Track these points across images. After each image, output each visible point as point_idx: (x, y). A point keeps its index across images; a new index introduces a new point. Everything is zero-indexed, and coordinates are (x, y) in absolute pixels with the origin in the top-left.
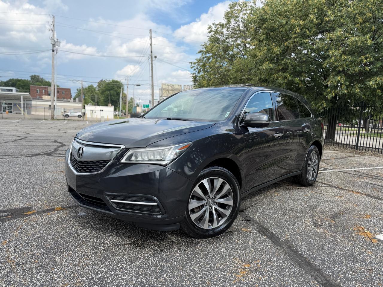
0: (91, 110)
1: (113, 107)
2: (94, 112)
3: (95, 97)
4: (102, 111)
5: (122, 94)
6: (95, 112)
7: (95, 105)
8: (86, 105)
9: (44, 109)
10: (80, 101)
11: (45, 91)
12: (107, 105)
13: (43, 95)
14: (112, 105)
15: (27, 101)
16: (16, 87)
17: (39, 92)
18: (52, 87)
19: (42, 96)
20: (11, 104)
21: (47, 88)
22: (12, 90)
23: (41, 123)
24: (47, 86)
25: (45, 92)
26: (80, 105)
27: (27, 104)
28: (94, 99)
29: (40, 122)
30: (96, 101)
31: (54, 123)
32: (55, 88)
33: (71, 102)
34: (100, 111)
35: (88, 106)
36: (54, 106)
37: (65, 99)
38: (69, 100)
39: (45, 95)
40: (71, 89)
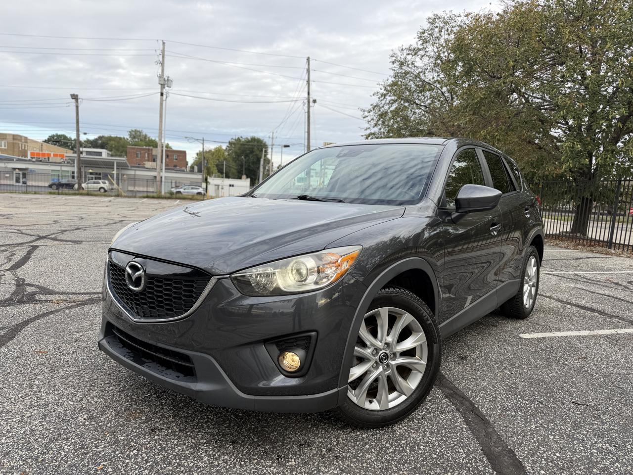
0: (216, 185)
1: (249, 180)
2: (220, 187)
3: (223, 165)
4: (233, 186)
5: (264, 159)
6: (222, 189)
7: (223, 177)
8: (208, 177)
9: (146, 182)
10: (200, 171)
11: (148, 154)
12: (240, 178)
13: (145, 161)
14: (247, 177)
15: (123, 170)
16: (106, 149)
17: (139, 156)
18: (159, 149)
19: (144, 162)
20: (100, 174)
21: (152, 150)
22: (100, 154)
23: (142, 203)
24: (151, 147)
25: (148, 157)
26: (199, 177)
27: (122, 174)
28: (221, 167)
29: (140, 202)
30: (224, 171)
31: (160, 203)
32: (162, 151)
33: (187, 173)
34: (228, 187)
35: (213, 178)
36: (161, 177)
37: (178, 168)
38: (183, 168)
39: (149, 161)
40: (187, 152)
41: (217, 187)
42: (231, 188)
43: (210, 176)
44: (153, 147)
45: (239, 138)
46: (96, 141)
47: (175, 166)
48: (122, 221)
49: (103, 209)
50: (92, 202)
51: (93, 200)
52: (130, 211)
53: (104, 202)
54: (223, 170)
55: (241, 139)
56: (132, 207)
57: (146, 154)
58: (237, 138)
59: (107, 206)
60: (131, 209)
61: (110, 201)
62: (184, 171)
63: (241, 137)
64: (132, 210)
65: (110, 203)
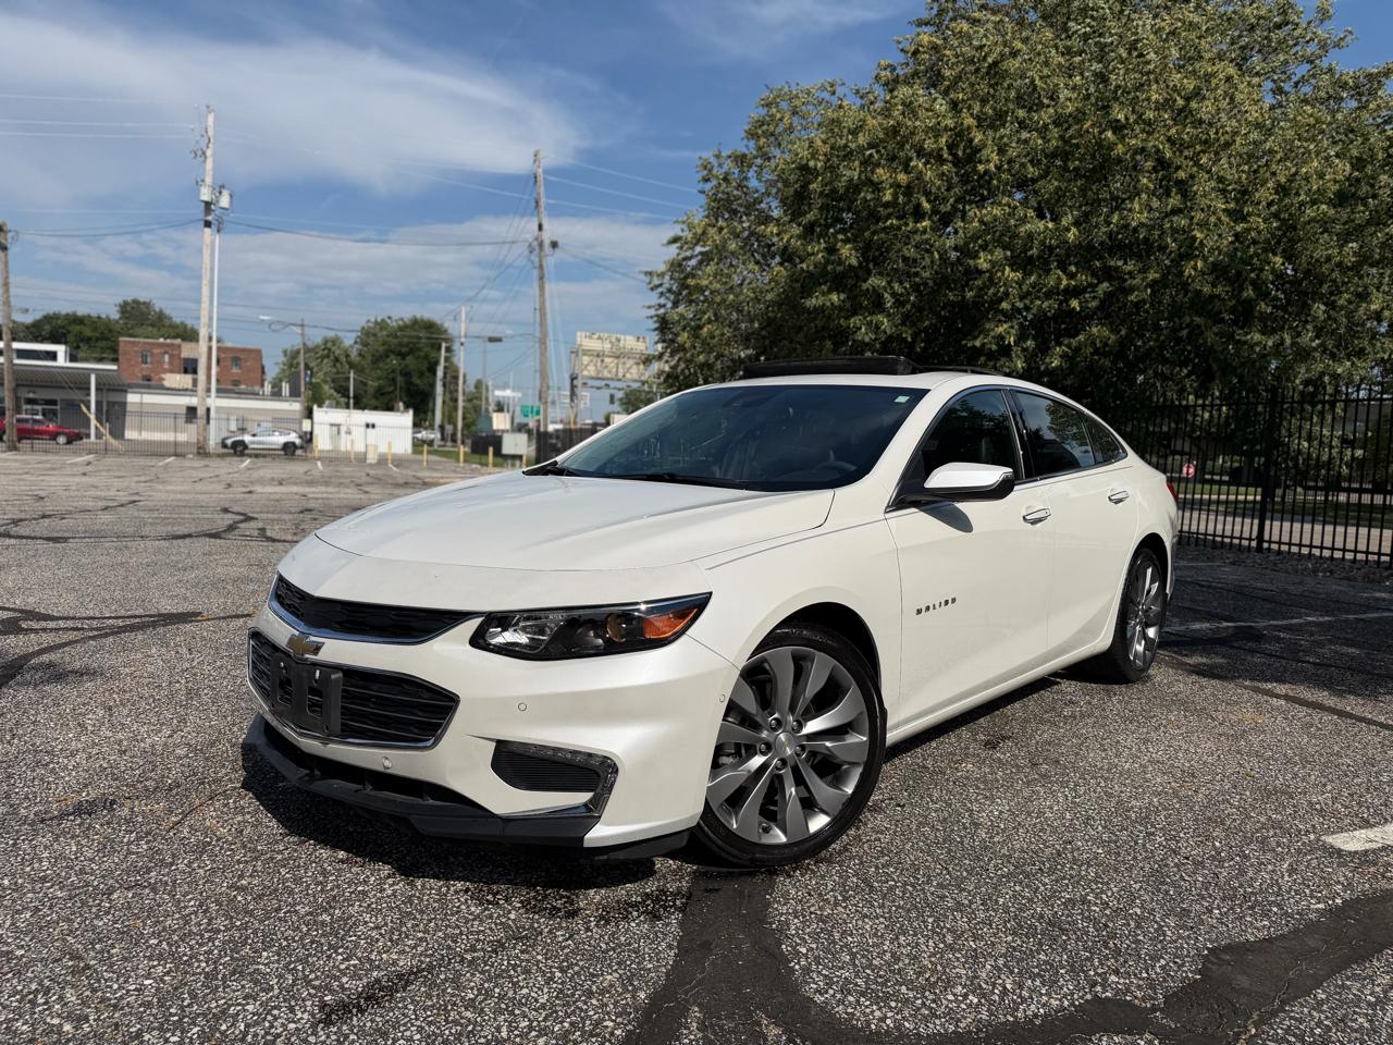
0: (332, 425)
1: (411, 412)
2: (343, 429)
3: (349, 378)
4: (373, 426)
5: (445, 368)
6: (349, 433)
7: (348, 407)
8: (315, 407)
9: (172, 420)
10: (295, 393)
11: (172, 356)
12: (389, 408)
13: (165, 371)
14: (407, 407)
15: (110, 393)
16: (65, 343)
17: (149, 360)
18: (203, 346)
19: (163, 376)
20: (54, 402)
21: (179, 346)
22: (53, 356)
23: (166, 467)
24: (178, 341)
25: (170, 363)
26: (296, 407)
27: (108, 403)
28: (344, 384)
29: (161, 464)
30: (352, 395)
31: (207, 466)
32: (210, 348)
33: (263, 398)
34: (363, 429)
35: (324, 409)
36: (208, 410)
37: (243, 387)
38: (257, 388)
39: (172, 371)
40: (264, 352)
41: (335, 429)
42: (370, 430)
43: (320, 406)
44: (183, 340)
45: (383, 320)
46: (37, 325)
47: (236, 383)
48: (135, 502)
49: (77, 479)
50: (48, 466)
51: (46, 462)
52: (143, 484)
53: (76, 464)
54: (348, 390)
55: (389, 321)
56: (145, 475)
57: (167, 358)
58: (379, 320)
59: (84, 474)
60: (143, 479)
61: (89, 463)
62: (258, 394)
63: (389, 318)
64: (146, 482)
65: (89, 468)
